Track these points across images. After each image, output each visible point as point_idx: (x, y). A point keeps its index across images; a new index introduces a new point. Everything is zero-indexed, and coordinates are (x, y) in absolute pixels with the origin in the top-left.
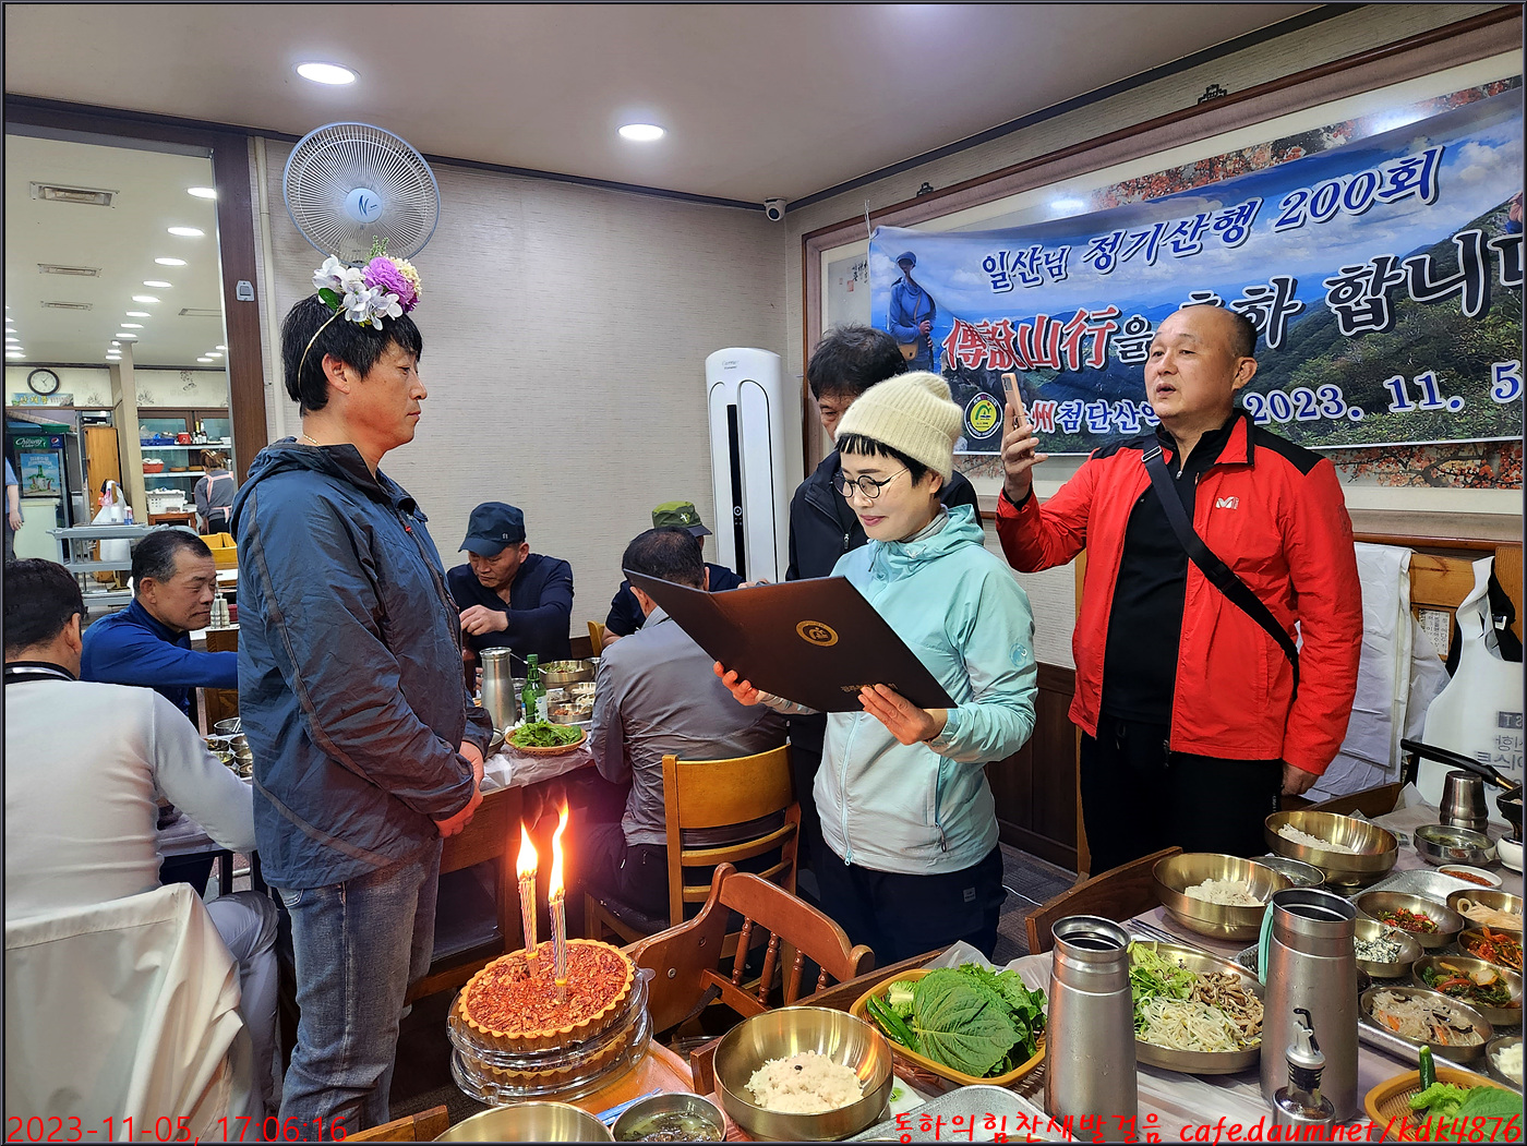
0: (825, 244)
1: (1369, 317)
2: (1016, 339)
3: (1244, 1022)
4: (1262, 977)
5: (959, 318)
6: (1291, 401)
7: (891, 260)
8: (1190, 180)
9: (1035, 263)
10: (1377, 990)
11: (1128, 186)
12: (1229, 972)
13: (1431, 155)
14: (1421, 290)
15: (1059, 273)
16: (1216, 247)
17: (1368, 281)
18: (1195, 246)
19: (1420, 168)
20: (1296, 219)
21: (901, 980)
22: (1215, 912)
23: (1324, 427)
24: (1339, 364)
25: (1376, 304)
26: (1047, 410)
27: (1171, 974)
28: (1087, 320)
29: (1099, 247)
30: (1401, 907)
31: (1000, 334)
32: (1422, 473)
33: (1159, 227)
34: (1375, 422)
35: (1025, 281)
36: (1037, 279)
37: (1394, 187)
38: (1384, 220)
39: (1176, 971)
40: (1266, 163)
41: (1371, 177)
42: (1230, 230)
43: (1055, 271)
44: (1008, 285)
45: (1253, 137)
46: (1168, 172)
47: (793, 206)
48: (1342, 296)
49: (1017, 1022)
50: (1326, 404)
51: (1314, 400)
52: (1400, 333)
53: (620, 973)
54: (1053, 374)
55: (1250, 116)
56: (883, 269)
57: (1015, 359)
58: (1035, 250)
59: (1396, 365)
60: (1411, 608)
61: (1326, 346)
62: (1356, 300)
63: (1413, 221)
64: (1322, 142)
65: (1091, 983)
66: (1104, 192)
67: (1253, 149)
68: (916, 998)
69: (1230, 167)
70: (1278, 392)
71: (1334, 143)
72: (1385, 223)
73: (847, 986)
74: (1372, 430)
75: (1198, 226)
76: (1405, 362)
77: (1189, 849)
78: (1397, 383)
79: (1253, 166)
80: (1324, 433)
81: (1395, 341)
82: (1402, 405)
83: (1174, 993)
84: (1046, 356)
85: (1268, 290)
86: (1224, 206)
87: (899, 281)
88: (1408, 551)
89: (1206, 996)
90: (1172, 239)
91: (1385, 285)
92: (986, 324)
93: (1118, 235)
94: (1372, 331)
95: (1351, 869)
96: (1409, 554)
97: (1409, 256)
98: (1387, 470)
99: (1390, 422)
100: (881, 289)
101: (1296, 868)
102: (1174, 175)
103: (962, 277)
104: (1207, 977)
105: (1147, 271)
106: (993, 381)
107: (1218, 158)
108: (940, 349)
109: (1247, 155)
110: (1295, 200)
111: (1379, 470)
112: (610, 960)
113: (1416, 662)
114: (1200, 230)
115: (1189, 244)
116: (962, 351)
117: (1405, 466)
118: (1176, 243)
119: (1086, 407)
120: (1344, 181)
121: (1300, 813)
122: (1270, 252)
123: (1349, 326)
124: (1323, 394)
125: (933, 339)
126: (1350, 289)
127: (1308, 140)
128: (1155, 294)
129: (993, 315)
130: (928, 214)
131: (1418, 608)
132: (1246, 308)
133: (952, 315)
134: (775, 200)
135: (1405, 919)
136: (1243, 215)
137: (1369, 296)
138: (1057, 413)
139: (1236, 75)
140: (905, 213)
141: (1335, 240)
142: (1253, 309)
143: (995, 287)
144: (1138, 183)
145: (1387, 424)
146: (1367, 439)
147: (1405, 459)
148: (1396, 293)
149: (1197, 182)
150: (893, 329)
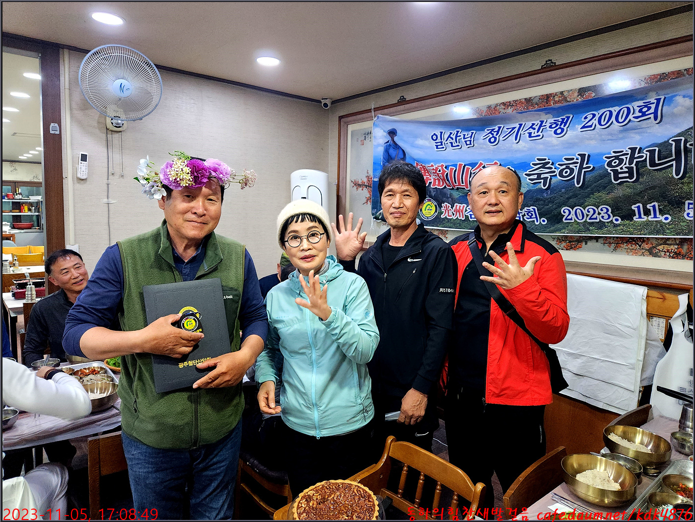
0: (350, 121)
1: (627, 175)
2: (447, 174)
5: (419, 162)
6: (585, 212)
7: (384, 131)
8: (537, 104)
9: (458, 138)
11: (505, 104)
13: (658, 100)
14: (653, 164)
15: (470, 144)
16: (550, 136)
17: (626, 158)
18: (539, 136)
19: (653, 106)
20: (591, 126)
22: (597, 492)
23: (601, 225)
24: (610, 196)
25: (630, 170)
26: (461, 208)
29: (490, 133)
31: (440, 171)
32: (648, 250)
33: (521, 125)
34: (626, 225)
35: (452, 146)
36: (459, 146)
37: (641, 114)
38: (634, 129)
40: (576, 99)
41: (628, 109)
42: (557, 129)
43: (468, 143)
44: (443, 148)
45: (570, 85)
46: (525, 99)
47: (334, 102)
48: (613, 164)
50: (602, 214)
51: (597, 212)
52: (641, 184)
54: (465, 191)
55: (569, 75)
56: (380, 137)
57: (446, 183)
58: (458, 132)
59: (639, 198)
60: (647, 316)
61: (605, 188)
62: (620, 166)
63: (649, 131)
64: (603, 90)
66: (493, 107)
67: (568, 91)
69: (557, 99)
70: (579, 207)
72: (634, 131)
74: (625, 228)
75: (541, 126)
76: (643, 197)
78: (638, 207)
79: (568, 99)
80: (601, 228)
81: (639, 187)
82: (640, 217)
84: (463, 183)
85: (575, 159)
86: (553, 117)
87: (388, 142)
90: (528, 131)
91: (635, 161)
92: (432, 166)
93: (500, 128)
94: (628, 181)
95: (649, 461)
96: (646, 290)
97: (647, 147)
98: (631, 248)
99: (634, 225)
100: (379, 145)
102: (528, 101)
103: (420, 142)
105: (515, 146)
106: (435, 193)
107: (551, 94)
109: (565, 94)
110: (590, 117)
111: (627, 247)
113: (648, 341)
114: (542, 128)
115: (536, 134)
117: (640, 246)
118: (530, 134)
120: (615, 110)
121: (619, 426)
122: (576, 141)
123: (616, 178)
124: (601, 210)
126: (617, 161)
127: (595, 89)
128: (519, 157)
129: (436, 161)
130: (403, 111)
131: (650, 316)
132: (564, 167)
133: (414, 159)
134: (327, 99)
136: (564, 122)
137: (627, 165)
138: (466, 210)
139: (560, 56)
140: (392, 110)
141: (610, 137)
142: (568, 167)
143: (437, 148)
144: (510, 103)
145: (632, 226)
146: (623, 233)
147: (640, 243)
148: (641, 165)
149: (540, 105)
150: (384, 164)
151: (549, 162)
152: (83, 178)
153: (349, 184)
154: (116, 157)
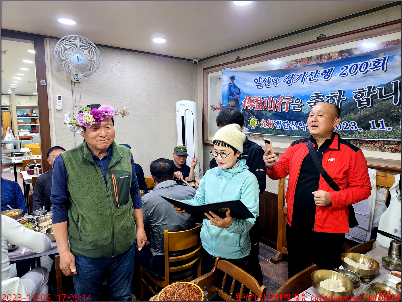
0: (210, 72)
1: (366, 103)
2: (263, 102)
5: (247, 95)
6: (342, 125)
7: (228, 77)
8: (314, 60)
9: (269, 81)
11: (296, 61)
13: (385, 58)
14: (381, 97)
15: (276, 84)
16: (321, 81)
17: (366, 93)
18: (315, 80)
19: (382, 62)
20: (345, 74)
23: (351, 133)
24: (356, 116)
25: (368, 100)
26: (271, 122)
28: (284, 98)
29: (287, 78)
31: (259, 100)
32: (379, 148)
33: (305, 73)
34: (366, 132)
35: (266, 86)
36: (270, 86)
37: (374, 67)
38: (371, 76)
40: (337, 57)
41: (367, 63)
42: (326, 76)
44: (261, 87)
45: (333, 50)
46: (308, 58)
47: (200, 60)
48: (358, 97)
50: (352, 126)
51: (349, 125)
52: (374, 108)
54: (273, 112)
55: (332, 43)
56: (226, 81)
57: (263, 108)
58: (269, 77)
59: (373, 117)
60: (376, 186)
61: (353, 110)
62: (362, 98)
63: (379, 77)
64: (353, 52)
66: (289, 62)
67: (333, 53)
69: (326, 57)
71: (357, 53)
72: (371, 77)
74: (365, 135)
75: (316, 74)
76: (375, 116)
78: (373, 122)
79: (333, 58)
81: (373, 110)
82: (374, 128)
84: (272, 108)
85: (336, 93)
86: (324, 69)
87: (230, 83)
88: (376, 170)
91: (371, 94)
92: (255, 97)
94: (366, 107)
95: (366, 275)
96: (376, 172)
97: (378, 87)
98: (369, 146)
99: (370, 133)
100: (225, 86)
101: (351, 273)
102: (310, 59)
103: (248, 83)
105: (301, 86)
106: (256, 113)
107: (322, 55)
108: (242, 103)
109: (331, 54)
110: (345, 68)
111: (366, 146)
113: (377, 202)
116: (248, 104)
117: (374, 145)
118: (310, 78)
119: (282, 122)
120: (359, 64)
121: (350, 253)
122: (337, 83)
123: (360, 105)
124: (351, 124)
125: (239, 100)
126: (360, 95)
127: (349, 51)
128: (303, 92)
129: (257, 95)
130: (239, 65)
131: (378, 187)
132: (330, 98)
133: (245, 94)
134: (196, 59)
136: (330, 71)
137: (366, 97)
138: (274, 123)
139: (328, 32)
140: (232, 65)
141: (356, 80)
142: (332, 98)
143: (258, 87)
144: (299, 60)
145: (369, 133)
146: (364, 137)
147: (374, 143)
148: (374, 97)
149: (316, 61)
150: (228, 97)
151: (321, 95)
152: (59, 109)
153: (209, 108)
154: (77, 97)
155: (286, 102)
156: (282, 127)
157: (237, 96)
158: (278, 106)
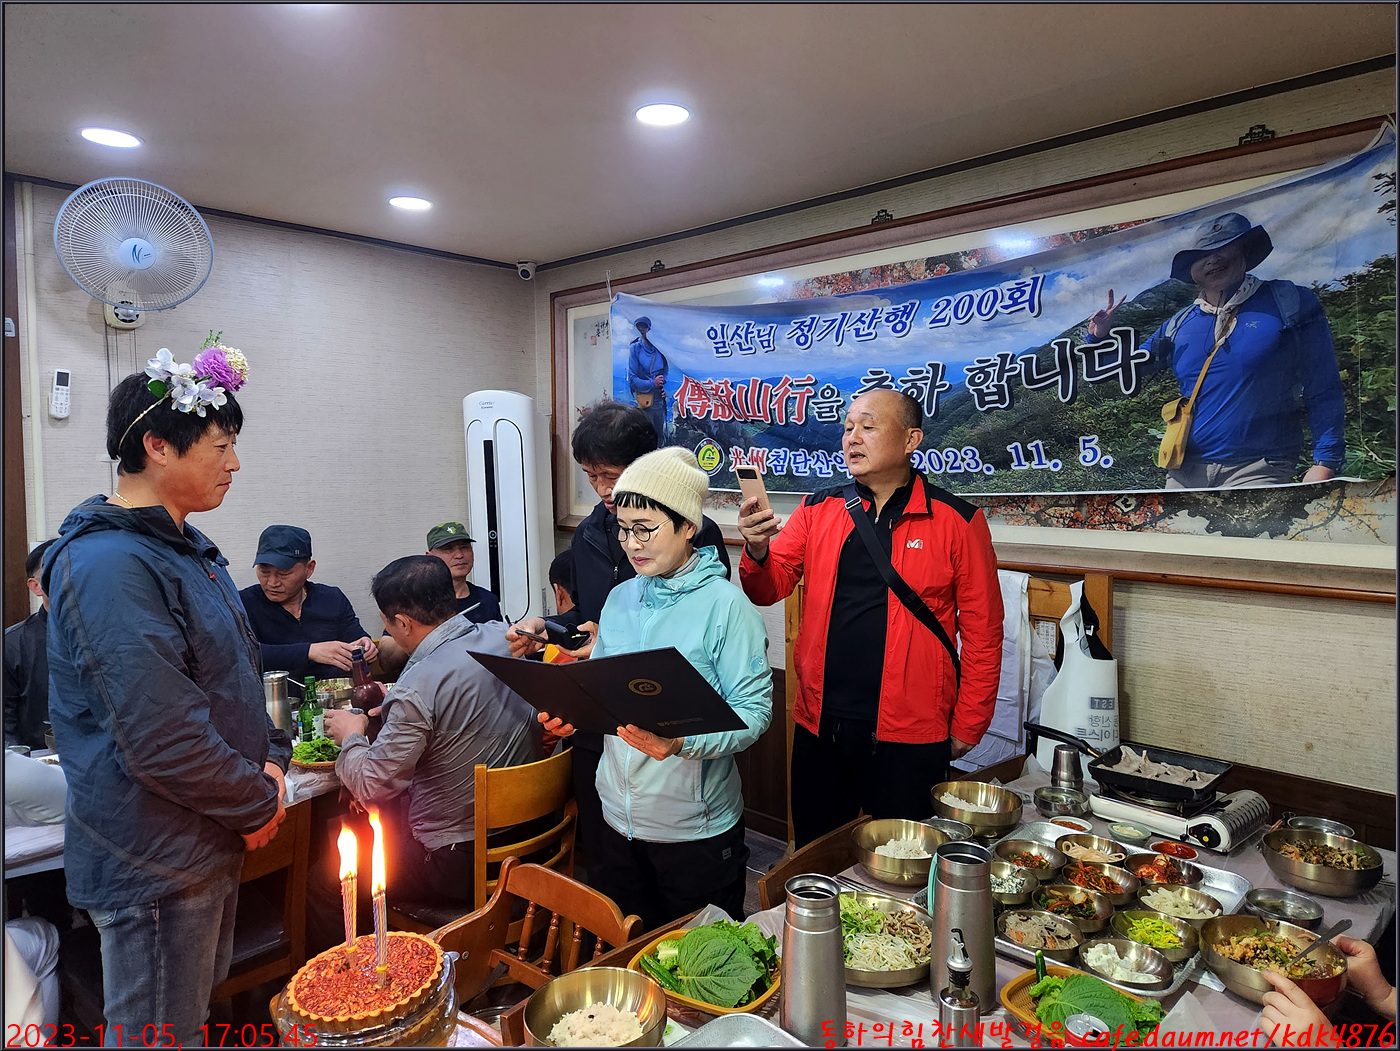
0: (571, 303)
1: (996, 398)
2: (734, 396)
3: (918, 946)
4: (930, 911)
5: (689, 376)
6: (943, 457)
7: (630, 322)
8: (868, 281)
9: (749, 336)
10: (1008, 914)
11: (821, 281)
12: (908, 909)
13: (1036, 280)
14: (1030, 381)
15: (768, 345)
16: (887, 337)
17: (994, 371)
18: (871, 334)
19: (1028, 290)
20: (943, 320)
21: (666, 940)
22: (897, 864)
23: (966, 478)
24: (975, 431)
25: (1000, 388)
26: (760, 455)
27: (867, 915)
28: (791, 385)
29: (799, 328)
30: (1025, 850)
31: (722, 392)
32: (1034, 516)
33: (844, 315)
34: (1001, 476)
35: (741, 349)
36: (750, 349)
37: (1012, 302)
38: (1004, 326)
39: (871, 912)
40: (922, 275)
41: (995, 292)
42: (897, 324)
43: (766, 344)
44: (727, 352)
45: (913, 253)
46: (850, 273)
47: (541, 268)
48: (977, 381)
49: (758, 962)
50: (968, 461)
51: (959, 458)
52: (1016, 411)
53: (431, 957)
54: (764, 426)
55: (909, 238)
56: (622, 331)
57: (734, 412)
58: (749, 325)
59: (1015, 434)
60: (1030, 619)
61: (967, 418)
62: (986, 384)
63: (1025, 328)
64: (961, 263)
65: (813, 924)
66: (803, 284)
67: (912, 262)
68: (680, 952)
69: (896, 274)
70: (934, 450)
71: (970, 264)
72: (1006, 328)
73: (623, 949)
74: (1000, 483)
75: (873, 318)
76: (1021, 433)
77: (879, 815)
78: (1016, 448)
79: (913, 276)
80: (966, 483)
81: (1014, 417)
82: (1020, 464)
83: (869, 929)
84: (759, 412)
85: (925, 372)
86: (892, 304)
87: (637, 340)
88: (1027, 575)
89: (892, 929)
90: (854, 326)
91: (1006, 375)
92: (710, 383)
93: (813, 319)
94: (998, 408)
95: (991, 824)
96: (1027, 579)
97: (1022, 354)
98: (1011, 513)
99: (1012, 477)
100: (620, 346)
101: (953, 826)
102: (855, 276)
103: (690, 342)
104: (892, 915)
105: (836, 350)
106: (717, 429)
107: (887, 266)
108: (673, 400)
109: (908, 266)
110: (943, 305)
111: (1005, 513)
112: (420, 947)
113: (1034, 660)
114: (875, 321)
115: (867, 331)
116: (690, 403)
117: (1023, 510)
118: (857, 330)
119: (790, 454)
120: (977, 293)
121: (955, 783)
122: (925, 343)
123: (982, 404)
124: (966, 454)
125: (666, 390)
126: (982, 376)
127: (952, 260)
128: (842, 368)
129: (716, 376)
130: (660, 286)
131: (1034, 619)
132: (909, 384)
133: (682, 372)
134: (526, 263)
135: (1028, 860)
136: (906, 313)
137: (996, 382)
138: (768, 459)
139: (900, 205)
140: (641, 284)
141: (972, 338)
142: (914, 386)
143: (718, 352)
144: (828, 280)
145: (1010, 478)
146: (997, 489)
147: (1023, 506)
148: (1014, 381)
149: (872, 284)
150: (631, 381)
151: (888, 377)
153: (572, 415)
155: (798, 396)
156: (789, 469)
157: (659, 379)
158: (776, 406)
